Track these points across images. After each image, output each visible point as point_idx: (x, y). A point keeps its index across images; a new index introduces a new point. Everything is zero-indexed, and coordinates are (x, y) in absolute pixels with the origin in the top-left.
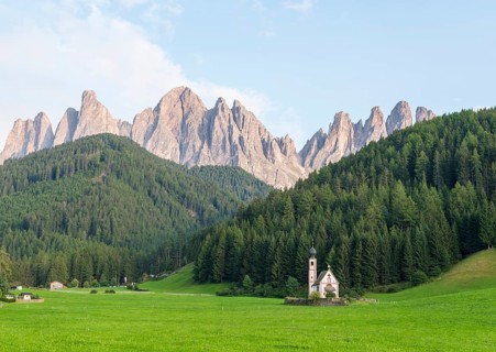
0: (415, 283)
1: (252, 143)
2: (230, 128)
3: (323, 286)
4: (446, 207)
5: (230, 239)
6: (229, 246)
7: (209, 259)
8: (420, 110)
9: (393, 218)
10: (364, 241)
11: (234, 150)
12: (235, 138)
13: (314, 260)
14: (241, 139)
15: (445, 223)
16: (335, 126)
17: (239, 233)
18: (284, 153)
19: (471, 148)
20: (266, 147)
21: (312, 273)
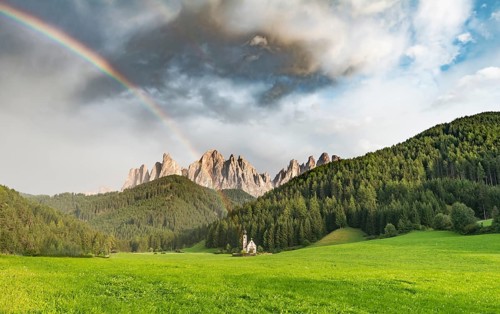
0: (305, 246)
1: (249, 176)
2: (237, 169)
3: (249, 247)
4: (321, 209)
5: (221, 226)
6: (221, 231)
7: (212, 236)
8: (334, 157)
9: (296, 214)
10: (281, 226)
11: (239, 180)
12: (240, 175)
13: (245, 236)
14: (243, 175)
15: (320, 216)
16: (291, 167)
17: (225, 224)
18: (265, 181)
19: (338, 178)
20: (256, 178)
21: (245, 242)
